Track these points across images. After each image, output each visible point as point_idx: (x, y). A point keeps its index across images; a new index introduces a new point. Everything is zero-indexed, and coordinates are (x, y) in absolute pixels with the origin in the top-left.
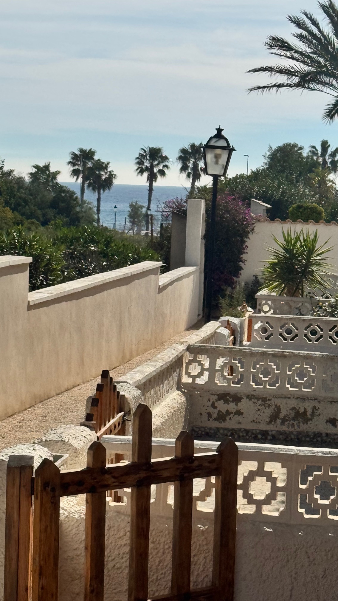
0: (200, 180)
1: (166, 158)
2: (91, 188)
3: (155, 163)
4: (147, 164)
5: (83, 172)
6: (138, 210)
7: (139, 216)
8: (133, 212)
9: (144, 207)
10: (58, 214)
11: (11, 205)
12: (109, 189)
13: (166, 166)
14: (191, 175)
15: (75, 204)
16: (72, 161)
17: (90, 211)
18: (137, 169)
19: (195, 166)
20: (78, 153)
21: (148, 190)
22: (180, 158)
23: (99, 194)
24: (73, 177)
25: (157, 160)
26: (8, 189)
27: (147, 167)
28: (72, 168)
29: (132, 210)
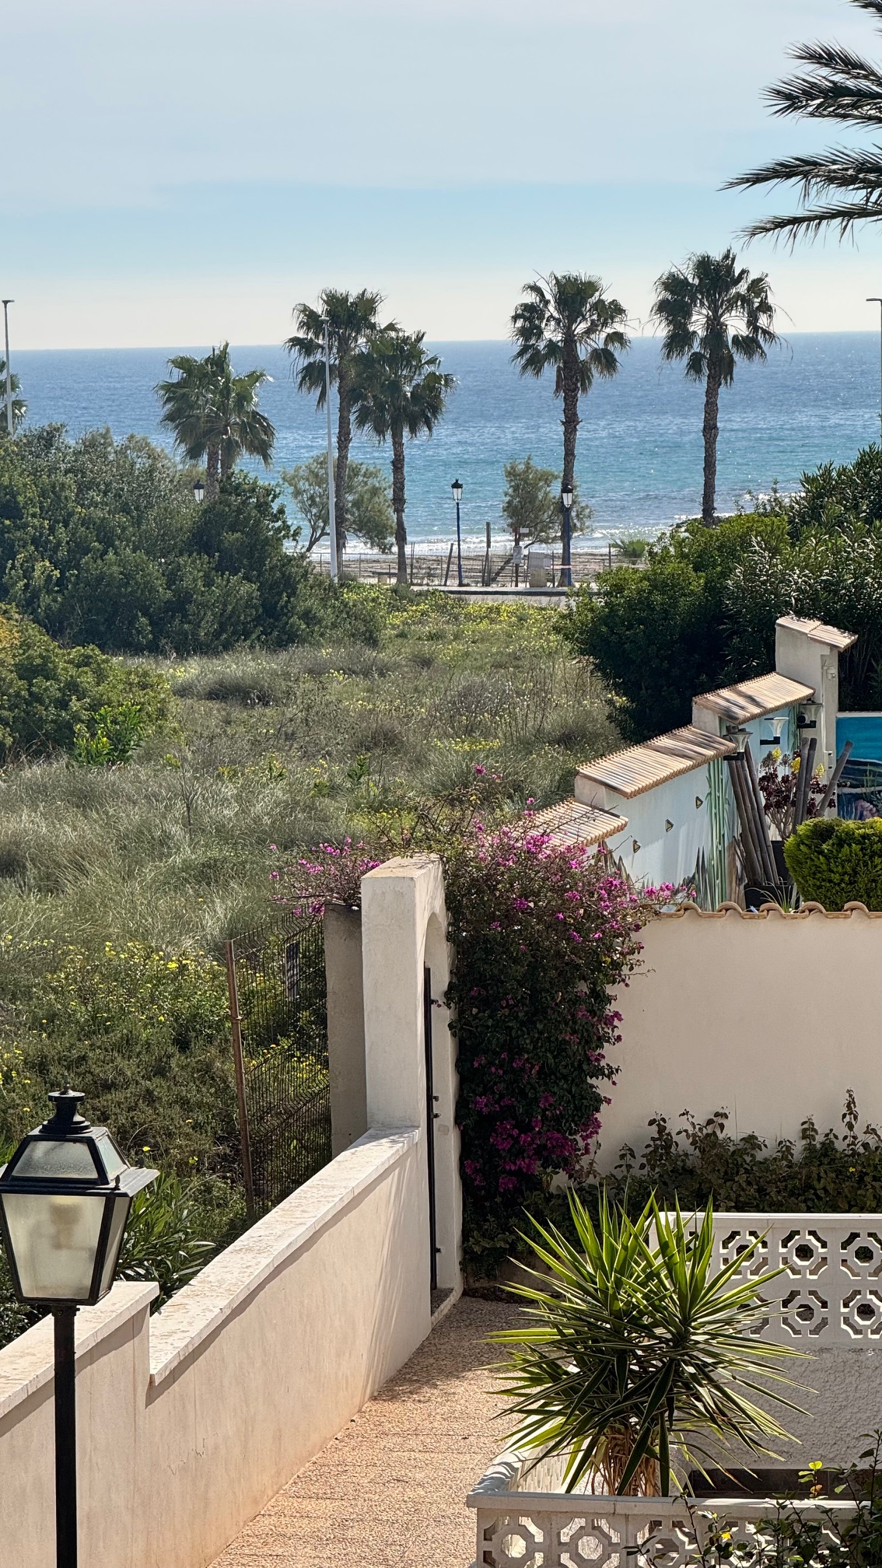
0: (731, 379)
1: (615, 310)
2: (368, 427)
3: (580, 328)
4: (552, 333)
5: (339, 372)
6: (535, 486)
7: (542, 508)
8: (518, 496)
9: (556, 478)
10: (220, 568)
11: (56, 549)
12: (430, 429)
13: (618, 337)
14: (705, 363)
15: (279, 530)
16: (301, 335)
17: (376, 499)
18: (521, 354)
19: (715, 328)
20: (319, 308)
21: (563, 423)
22: (663, 307)
23: (398, 445)
24: (309, 389)
25: (584, 319)
26: (43, 494)
27: (551, 345)
28: (304, 362)
29: (516, 488)
